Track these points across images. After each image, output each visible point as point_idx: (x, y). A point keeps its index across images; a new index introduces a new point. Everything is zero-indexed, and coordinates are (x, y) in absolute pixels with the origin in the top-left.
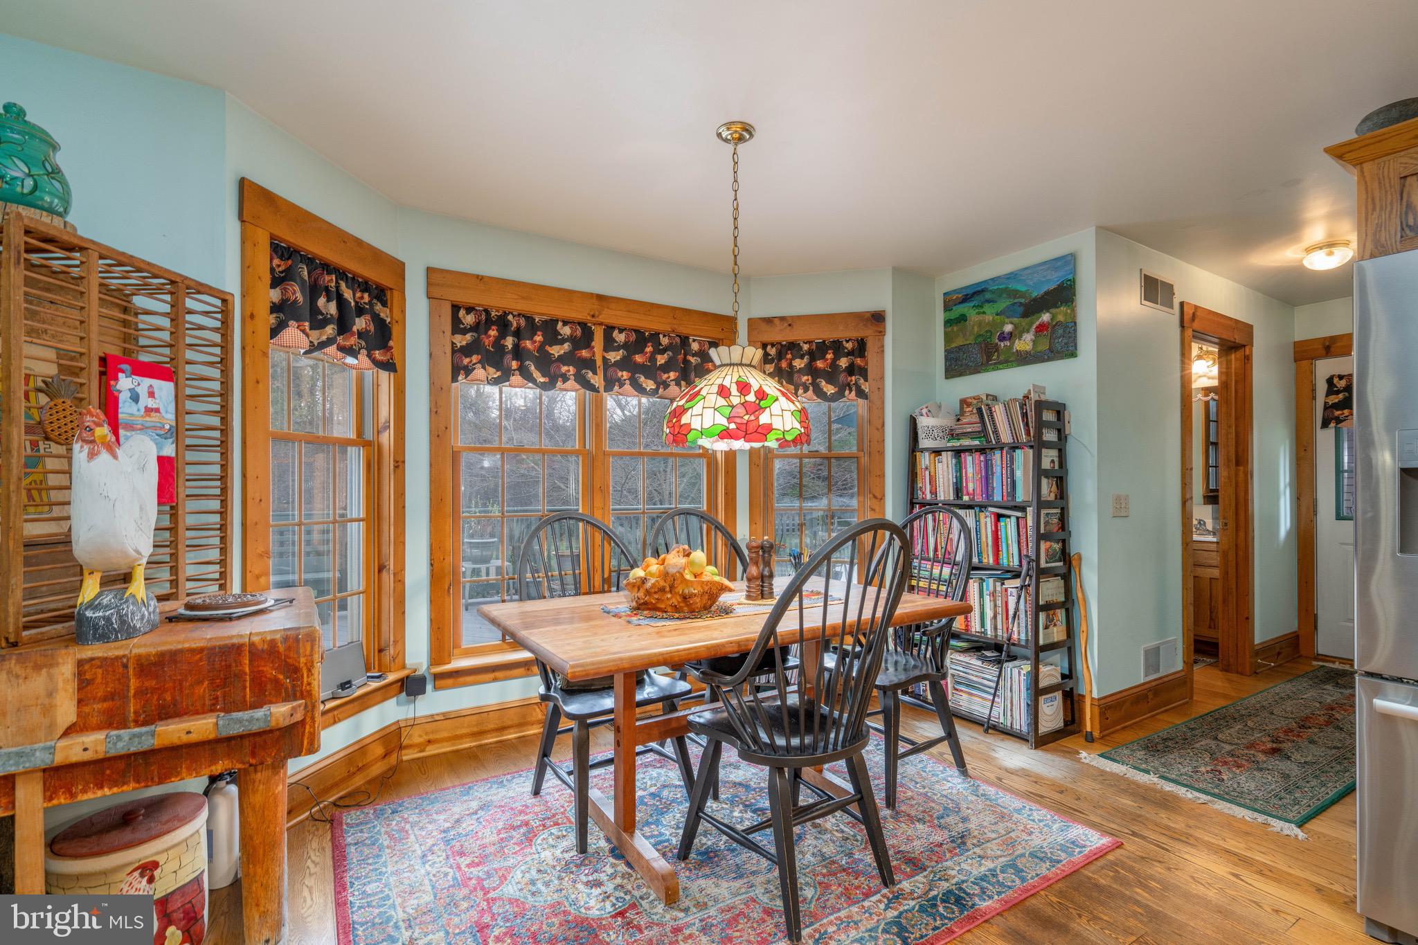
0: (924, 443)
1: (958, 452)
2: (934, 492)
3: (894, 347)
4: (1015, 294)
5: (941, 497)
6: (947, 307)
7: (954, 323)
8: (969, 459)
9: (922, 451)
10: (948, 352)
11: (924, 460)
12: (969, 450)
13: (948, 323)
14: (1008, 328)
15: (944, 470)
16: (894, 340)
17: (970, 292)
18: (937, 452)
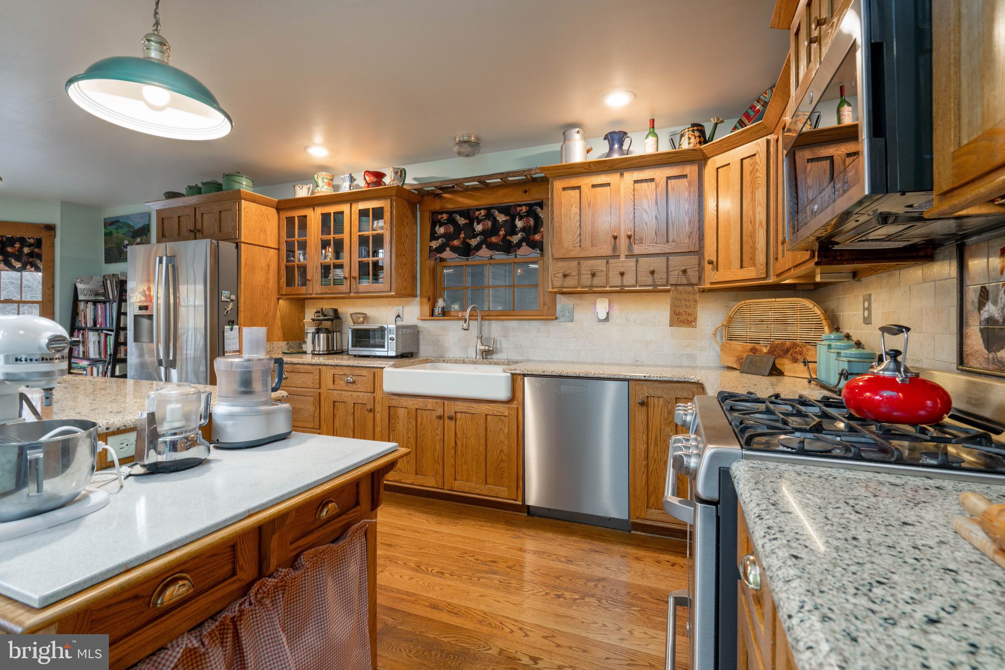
0: (81, 297)
1: (95, 303)
2: (86, 323)
3: (61, 244)
4: (129, 226)
5: (88, 326)
6: (105, 227)
7: (108, 235)
8: (99, 306)
9: (81, 301)
10: (106, 250)
11: (82, 306)
12: (100, 302)
13: (105, 234)
14: (126, 242)
15: (89, 311)
16: (62, 241)
17: (113, 220)
18: (87, 302)
